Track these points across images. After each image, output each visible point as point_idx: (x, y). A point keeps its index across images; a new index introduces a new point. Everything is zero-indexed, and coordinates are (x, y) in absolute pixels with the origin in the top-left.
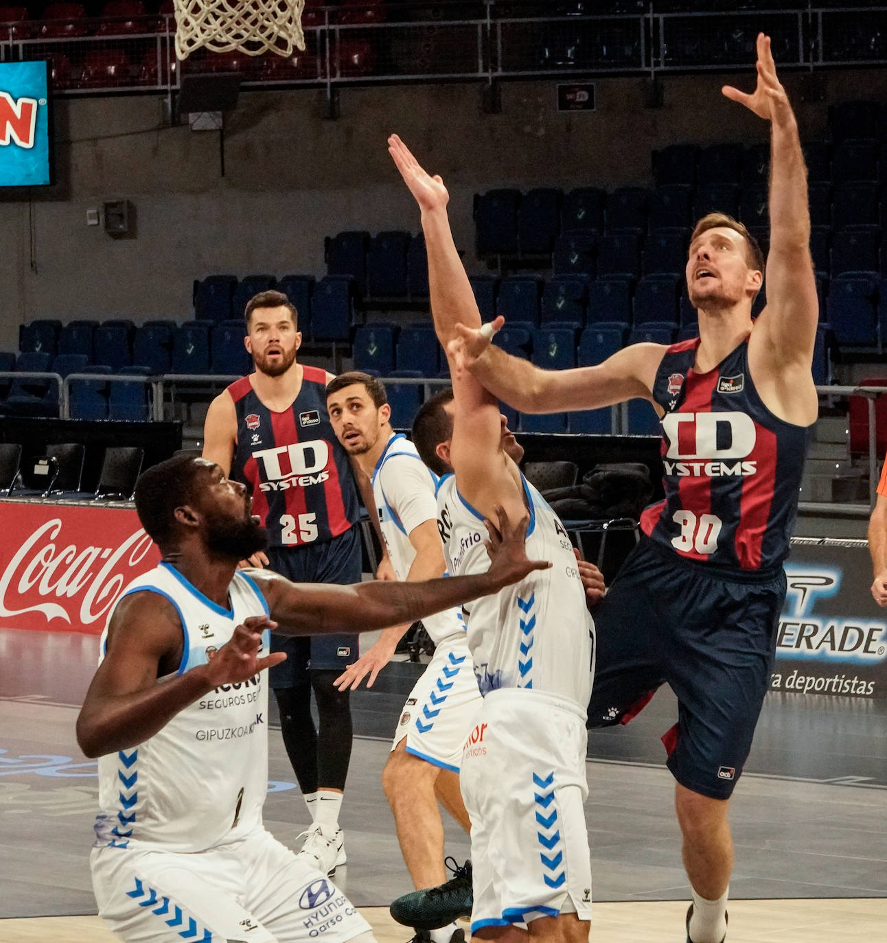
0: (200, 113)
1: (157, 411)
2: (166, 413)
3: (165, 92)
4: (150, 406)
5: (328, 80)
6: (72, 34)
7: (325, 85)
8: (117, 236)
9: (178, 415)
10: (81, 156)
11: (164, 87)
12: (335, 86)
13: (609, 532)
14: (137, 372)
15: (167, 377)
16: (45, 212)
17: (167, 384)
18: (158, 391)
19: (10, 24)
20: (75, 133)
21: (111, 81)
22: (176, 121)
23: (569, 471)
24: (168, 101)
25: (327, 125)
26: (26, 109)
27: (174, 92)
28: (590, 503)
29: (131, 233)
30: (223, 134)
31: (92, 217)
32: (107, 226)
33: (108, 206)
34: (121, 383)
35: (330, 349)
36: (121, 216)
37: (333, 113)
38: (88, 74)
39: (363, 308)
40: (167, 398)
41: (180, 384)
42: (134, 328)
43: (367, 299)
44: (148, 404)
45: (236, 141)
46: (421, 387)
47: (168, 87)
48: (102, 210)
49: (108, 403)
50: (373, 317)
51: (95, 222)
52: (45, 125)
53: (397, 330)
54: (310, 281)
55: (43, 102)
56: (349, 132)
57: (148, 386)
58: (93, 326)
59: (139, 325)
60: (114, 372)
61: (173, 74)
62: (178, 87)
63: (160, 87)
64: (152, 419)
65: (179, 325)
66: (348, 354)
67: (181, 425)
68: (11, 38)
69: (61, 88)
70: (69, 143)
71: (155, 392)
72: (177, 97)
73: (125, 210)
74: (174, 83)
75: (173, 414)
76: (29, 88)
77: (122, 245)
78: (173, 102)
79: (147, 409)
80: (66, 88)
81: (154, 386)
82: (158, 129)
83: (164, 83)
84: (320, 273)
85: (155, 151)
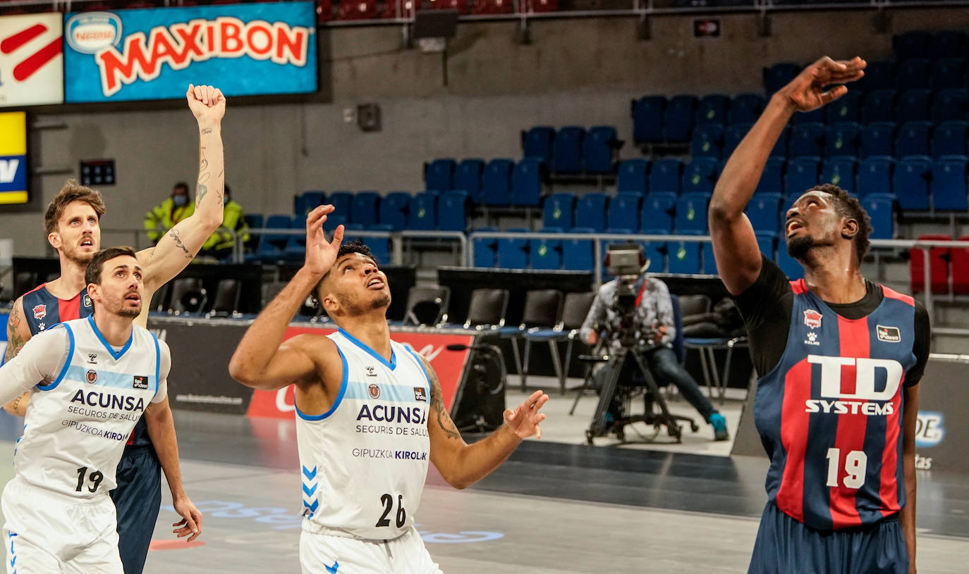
0: (428, 39)
1: (397, 259)
2: (404, 260)
3: (401, 25)
5: (524, 15)
7: (521, 19)
8: (367, 129)
9: (412, 260)
10: (340, 71)
11: (401, 20)
12: (529, 20)
13: (734, 349)
14: (385, 230)
15: (406, 233)
16: (314, 114)
17: (405, 239)
18: (398, 244)
20: (336, 54)
21: (362, 15)
22: (410, 45)
23: (704, 302)
24: (405, 30)
25: (523, 48)
26: (299, 36)
27: (410, 24)
28: (720, 326)
29: (377, 128)
30: (445, 55)
31: (348, 116)
32: (360, 122)
33: (360, 108)
34: (371, 237)
36: (370, 114)
37: (526, 40)
38: (345, 9)
39: (549, 183)
40: (404, 249)
41: (415, 239)
42: (380, 198)
43: (553, 176)
44: (389, 254)
45: (453, 61)
46: (593, 242)
47: (405, 20)
48: (355, 110)
50: (558, 190)
51: (351, 119)
52: (313, 48)
53: (575, 200)
54: (511, 165)
55: (312, 30)
56: (539, 54)
57: (390, 242)
58: (350, 196)
59: (383, 195)
60: (365, 230)
61: (408, 11)
62: (412, 20)
63: (398, 20)
65: (413, 195)
66: (538, 216)
67: (415, 269)
69: (325, 21)
70: (330, 61)
71: (395, 245)
72: (411, 27)
73: (372, 110)
74: (409, 17)
75: (408, 260)
76: (301, 20)
77: (370, 137)
78: (409, 31)
80: (330, 20)
81: (394, 239)
82: (398, 50)
83: (402, 16)
84: (518, 156)
85: (395, 67)
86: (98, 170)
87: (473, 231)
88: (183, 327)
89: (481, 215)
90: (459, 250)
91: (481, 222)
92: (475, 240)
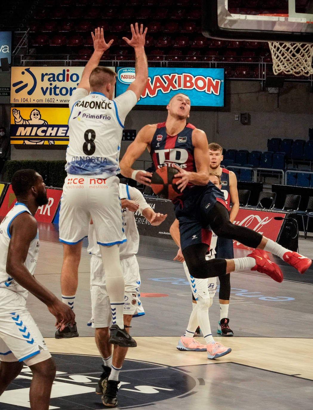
0: (271, 88)
1: (255, 179)
3: (261, 81)
4: (253, 177)
5: (312, 80)
6: (232, 61)
7: (311, 82)
8: (244, 124)
9: (261, 181)
10: (234, 98)
11: (261, 79)
14: (249, 167)
15: (259, 168)
16: (222, 115)
17: (258, 171)
18: (255, 173)
19: (213, 56)
20: (232, 91)
21: (244, 76)
22: (264, 90)
24: (262, 83)
25: (312, 94)
26: (217, 83)
27: (264, 81)
29: (248, 123)
30: (278, 94)
31: (236, 117)
32: (241, 121)
33: (242, 114)
34: (244, 170)
35: (309, 163)
36: (246, 118)
38: (237, 73)
40: (258, 175)
41: (262, 171)
42: (248, 153)
44: (252, 177)
45: (282, 97)
47: (262, 79)
48: (240, 116)
49: (239, 175)
51: (238, 119)
52: (223, 88)
54: (304, 141)
55: (223, 81)
57: (252, 171)
58: (235, 151)
59: (250, 152)
60: (241, 166)
61: (264, 75)
62: (265, 79)
63: (259, 79)
64: (253, 181)
65: (263, 153)
67: (262, 184)
68: (213, 61)
69: (228, 77)
70: (230, 94)
71: (254, 172)
72: (265, 82)
73: (247, 116)
74: (264, 78)
75: (259, 180)
76: (218, 76)
77: (246, 127)
79: (252, 178)
80: (230, 77)
81: (254, 171)
82: (259, 92)
83: (261, 78)
84: (307, 139)
85: (257, 98)
86: (129, 134)
87: (287, 169)
88: (163, 202)
89: (291, 163)
90: (281, 177)
91: (291, 166)
92: (288, 173)
